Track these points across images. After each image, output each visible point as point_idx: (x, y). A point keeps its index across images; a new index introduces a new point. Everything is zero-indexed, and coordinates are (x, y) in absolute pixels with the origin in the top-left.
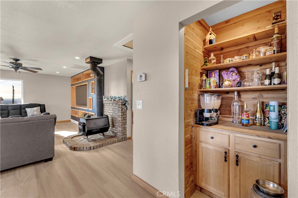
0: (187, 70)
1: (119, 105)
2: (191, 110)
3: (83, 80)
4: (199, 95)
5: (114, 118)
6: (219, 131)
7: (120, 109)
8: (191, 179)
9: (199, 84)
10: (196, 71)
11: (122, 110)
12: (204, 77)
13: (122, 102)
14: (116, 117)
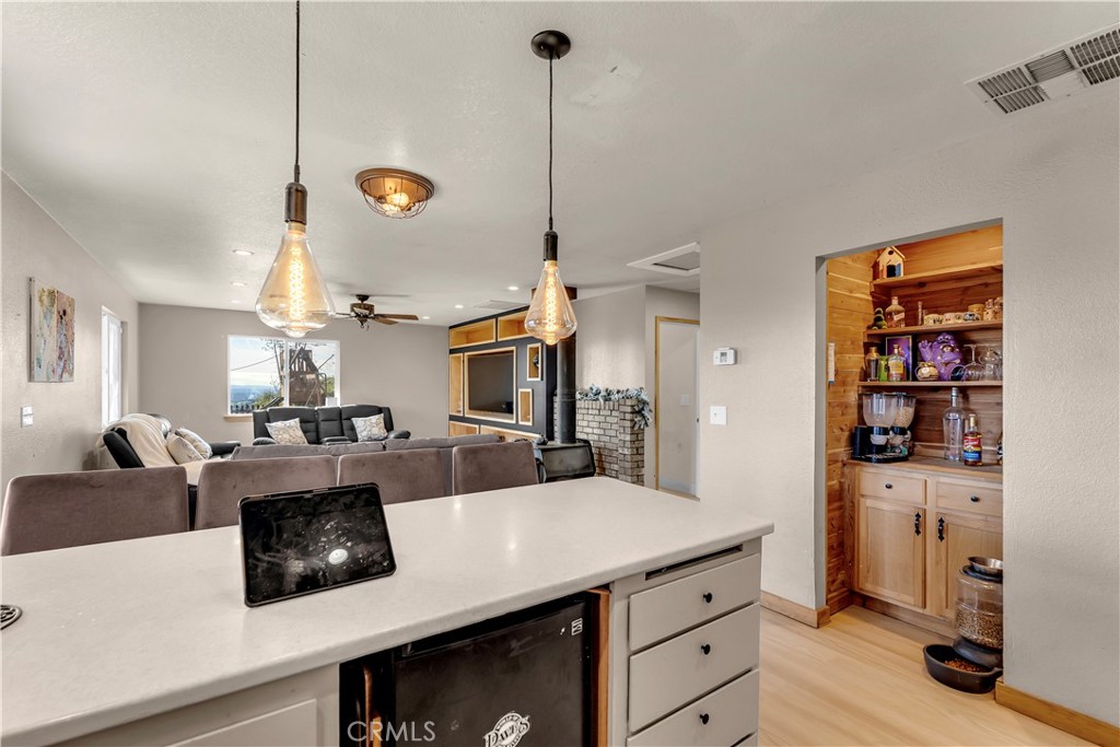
0: (833, 344)
1: (625, 413)
2: (842, 429)
3: (499, 340)
4: (860, 396)
5: (605, 448)
6: (905, 474)
7: (628, 424)
8: (841, 577)
9: (862, 368)
10: (853, 343)
11: (633, 427)
12: (874, 355)
13: (632, 406)
14: (609, 446)
